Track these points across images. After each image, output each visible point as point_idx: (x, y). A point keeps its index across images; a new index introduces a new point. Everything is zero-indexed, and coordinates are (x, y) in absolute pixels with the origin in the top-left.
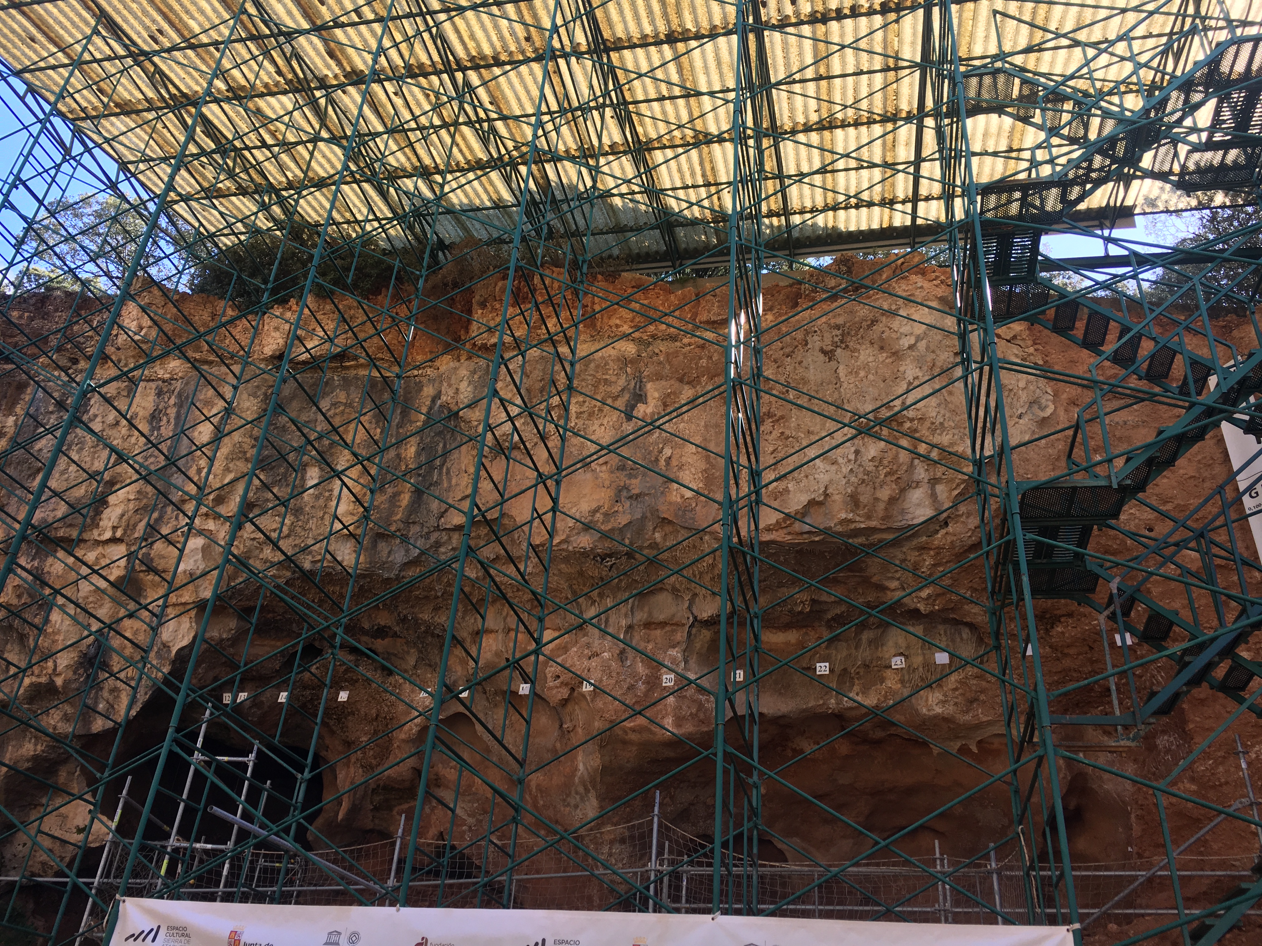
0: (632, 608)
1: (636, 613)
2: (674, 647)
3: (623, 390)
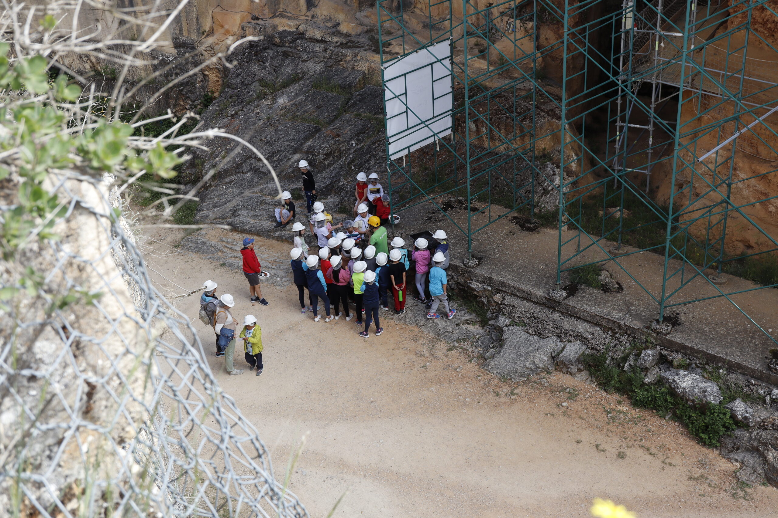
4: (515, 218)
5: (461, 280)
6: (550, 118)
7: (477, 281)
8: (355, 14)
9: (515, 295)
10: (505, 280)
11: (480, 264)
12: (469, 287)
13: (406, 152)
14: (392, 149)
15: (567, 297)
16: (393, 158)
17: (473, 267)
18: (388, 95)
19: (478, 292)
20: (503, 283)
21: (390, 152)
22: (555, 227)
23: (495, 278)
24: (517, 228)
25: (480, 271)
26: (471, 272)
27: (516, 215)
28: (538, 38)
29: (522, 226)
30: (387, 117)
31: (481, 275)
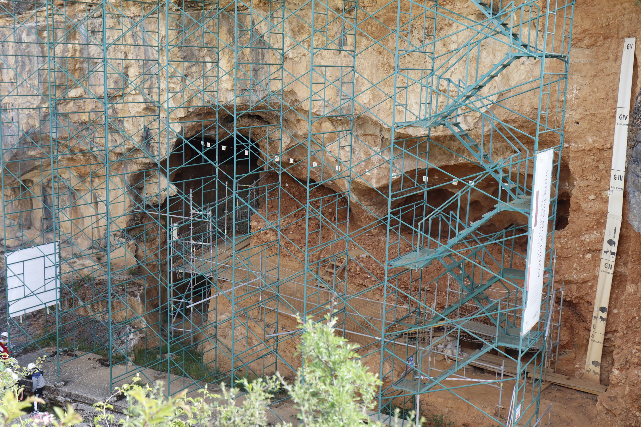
0: (356, 129)
1: (358, 131)
2: (376, 146)
3: (336, 33)
4: (100, 359)
5: (52, 397)
6: (130, 296)
7: (62, 396)
8: (15, 233)
9: (85, 403)
10: (79, 394)
11: (65, 385)
12: (56, 400)
13: (23, 313)
14: (11, 309)
15: (116, 401)
16: (12, 316)
17: (60, 387)
18: (9, 273)
19: (62, 403)
20: (78, 395)
21: (10, 312)
22: (125, 364)
23: (73, 392)
24: (98, 365)
25: (65, 389)
26: (58, 390)
27: (101, 358)
28: (137, 251)
29: (102, 364)
30: (8, 288)
31: (65, 391)
